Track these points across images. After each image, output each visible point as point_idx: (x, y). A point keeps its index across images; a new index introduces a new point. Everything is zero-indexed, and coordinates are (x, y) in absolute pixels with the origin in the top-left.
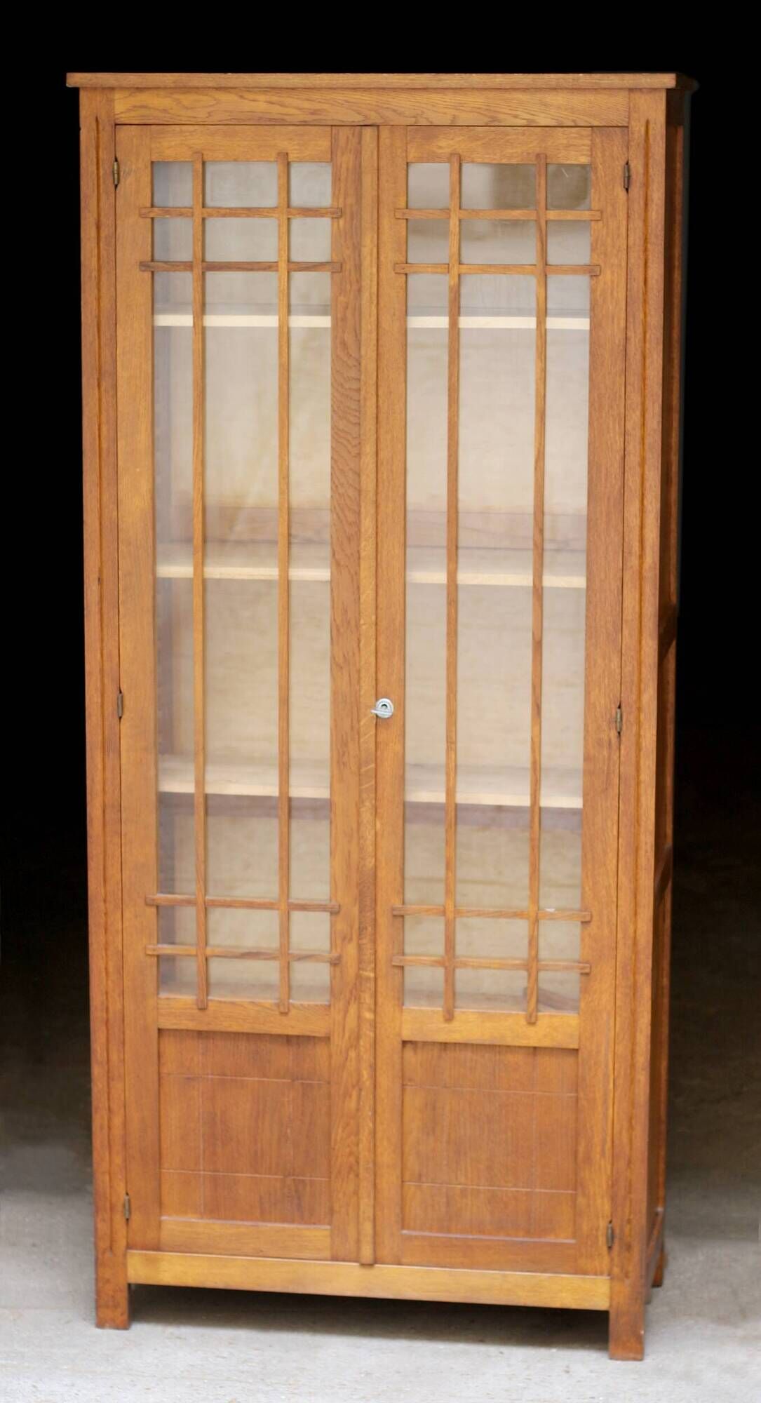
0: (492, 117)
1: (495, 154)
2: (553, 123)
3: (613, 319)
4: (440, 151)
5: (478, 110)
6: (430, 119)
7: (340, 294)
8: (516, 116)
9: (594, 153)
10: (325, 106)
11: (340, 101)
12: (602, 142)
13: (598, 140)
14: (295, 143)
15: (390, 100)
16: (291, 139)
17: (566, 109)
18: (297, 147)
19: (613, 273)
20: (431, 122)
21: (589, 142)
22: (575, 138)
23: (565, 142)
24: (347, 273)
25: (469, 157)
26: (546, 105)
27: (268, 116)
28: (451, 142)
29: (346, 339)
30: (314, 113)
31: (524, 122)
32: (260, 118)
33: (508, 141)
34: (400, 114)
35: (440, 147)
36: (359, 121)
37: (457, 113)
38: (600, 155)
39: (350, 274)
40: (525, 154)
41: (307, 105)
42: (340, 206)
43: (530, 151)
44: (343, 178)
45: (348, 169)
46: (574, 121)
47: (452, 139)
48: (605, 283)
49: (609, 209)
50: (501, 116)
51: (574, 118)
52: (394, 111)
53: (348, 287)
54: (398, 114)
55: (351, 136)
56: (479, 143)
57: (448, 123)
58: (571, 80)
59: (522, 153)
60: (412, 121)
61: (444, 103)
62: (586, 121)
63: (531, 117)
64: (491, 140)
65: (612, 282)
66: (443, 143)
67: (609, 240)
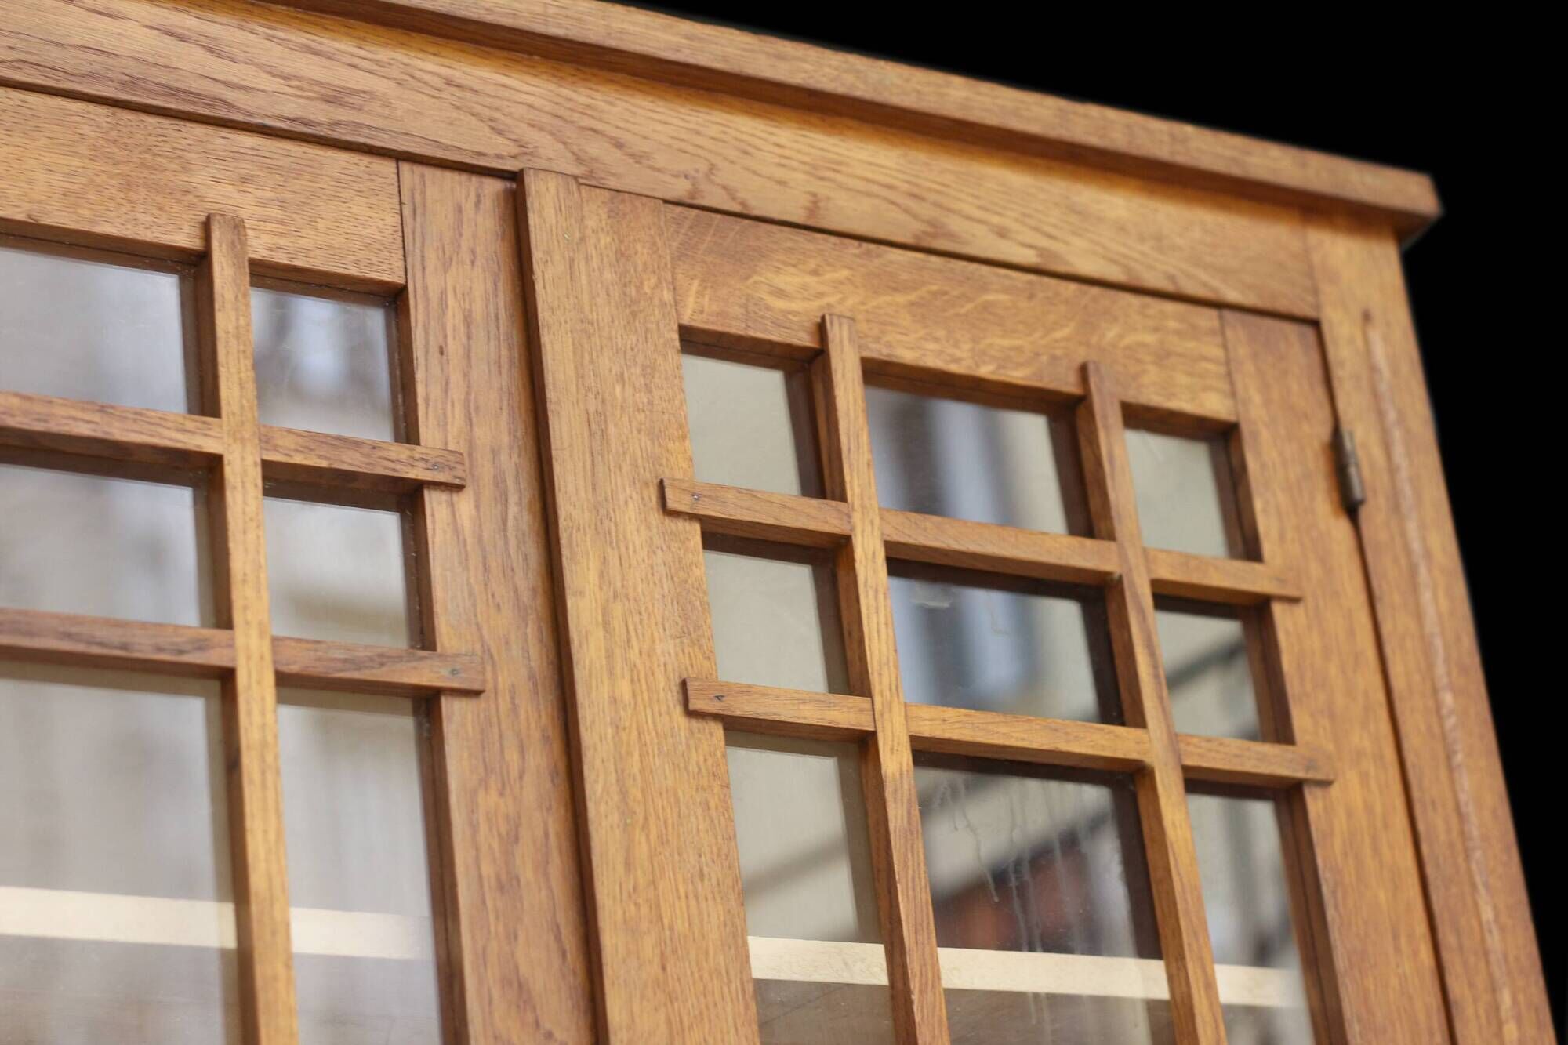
0: (931, 223)
1: (956, 345)
2: (1115, 274)
3: (1396, 937)
4: (780, 304)
5: (885, 193)
6: (741, 195)
7: (484, 783)
8: (1002, 233)
9: (1239, 386)
10: (379, 85)
11: (427, 77)
12: (1255, 356)
13: (1242, 351)
14: (268, 194)
15: (601, 105)
16: (246, 180)
17: (1142, 239)
18: (275, 213)
19: (1364, 778)
20: (743, 204)
21: (1218, 353)
22: (1178, 333)
23: (1150, 338)
24: (504, 704)
25: (877, 340)
26: (1081, 213)
27: (165, 78)
28: (811, 280)
29: (524, 969)
30: (334, 97)
31: (1029, 257)
32: (133, 82)
33: (986, 307)
34: (638, 158)
35: (780, 293)
36: (499, 157)
37: (822, 189)
38: (1257, 398)
39: (514, 709)
40: (1044, 358)
41: (311, 68)
42: (451, 447)
43: (1059, 352)
44: (454, 347)
45: (468, 320)
46: (1172, 278)
47: (815, 273)
48: (1350, 814)
49: (1315, 570)
50: (955, 224)
51: (1172, 270)
52: (619, 145)
53: (512, 756)
54: (632, 156)
55: (469, 207)
56: (901, 299)
57: (798, 217)
58: (1166, 138)
59: (1037, 354)
60: (680, 189)
61: (777, 150)
62: (1205, 285)
63: (1044, 242)
64: (934, 294)
65: (1369, 809)
66: (789, 280)
67: (1333, 670)
